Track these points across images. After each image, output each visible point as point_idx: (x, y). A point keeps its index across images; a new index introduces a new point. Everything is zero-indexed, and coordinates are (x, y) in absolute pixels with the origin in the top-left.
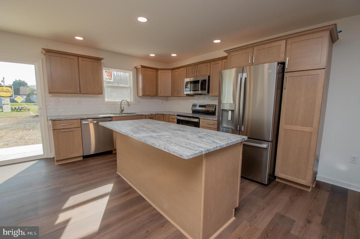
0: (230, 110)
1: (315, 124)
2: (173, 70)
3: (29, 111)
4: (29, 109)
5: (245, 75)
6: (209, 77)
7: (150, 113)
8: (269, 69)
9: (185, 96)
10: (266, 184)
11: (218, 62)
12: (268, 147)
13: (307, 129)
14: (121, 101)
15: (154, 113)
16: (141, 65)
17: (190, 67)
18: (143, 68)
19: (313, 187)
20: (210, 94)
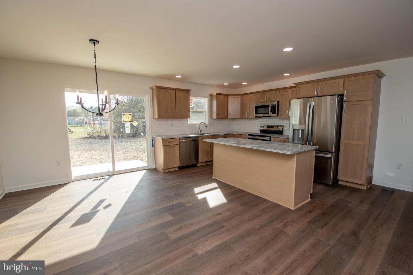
0: (300, 130)
1: (367, 140)
2: (242, 95)
3: (72, 133)
4: (73, 131)
5: (313, 104)
6: (278, 102)
7: (224, 133)
8: (331, 100)
9: (255, 117)
10: (331, 184)
11: (286, 90)
12: (332, 156)
13: (361, 143)
14: (200, 123)
15: (227, 133)
16: (217, 92)
17: (260, 94)
18: (218, 95)
19: (368, 188)
20: (279, 116)
